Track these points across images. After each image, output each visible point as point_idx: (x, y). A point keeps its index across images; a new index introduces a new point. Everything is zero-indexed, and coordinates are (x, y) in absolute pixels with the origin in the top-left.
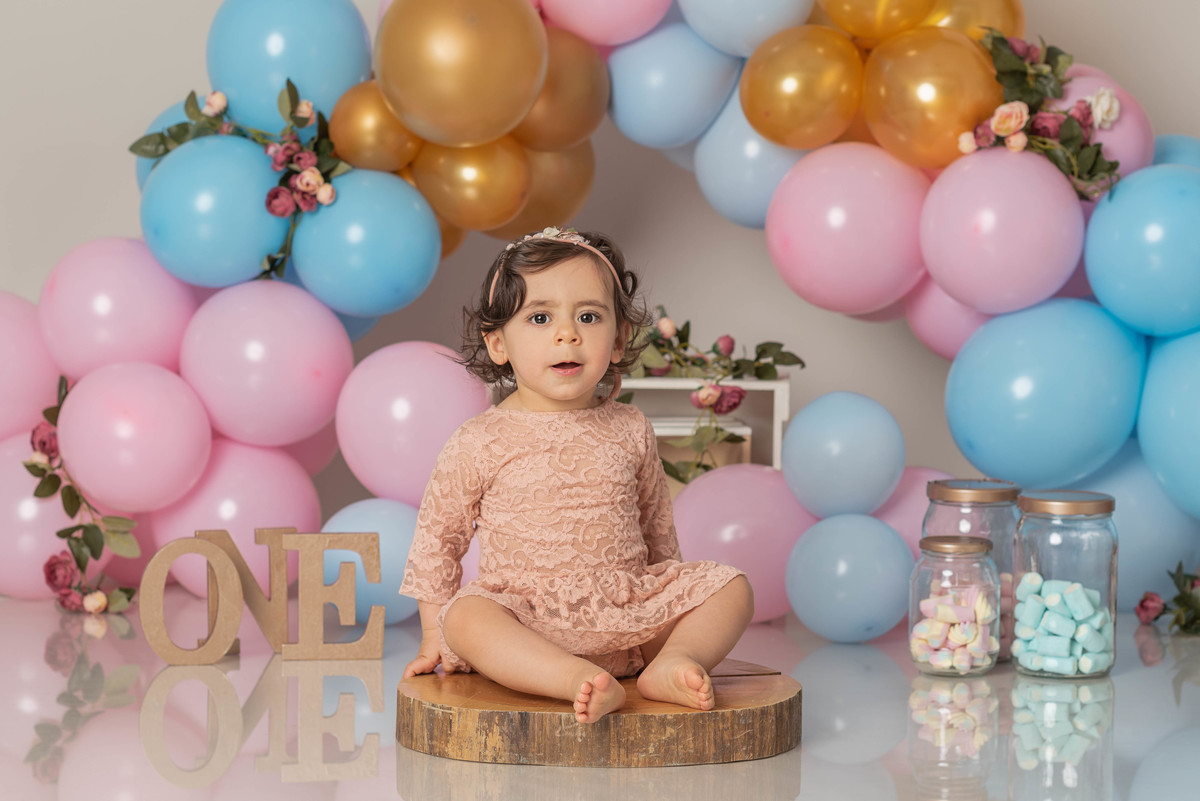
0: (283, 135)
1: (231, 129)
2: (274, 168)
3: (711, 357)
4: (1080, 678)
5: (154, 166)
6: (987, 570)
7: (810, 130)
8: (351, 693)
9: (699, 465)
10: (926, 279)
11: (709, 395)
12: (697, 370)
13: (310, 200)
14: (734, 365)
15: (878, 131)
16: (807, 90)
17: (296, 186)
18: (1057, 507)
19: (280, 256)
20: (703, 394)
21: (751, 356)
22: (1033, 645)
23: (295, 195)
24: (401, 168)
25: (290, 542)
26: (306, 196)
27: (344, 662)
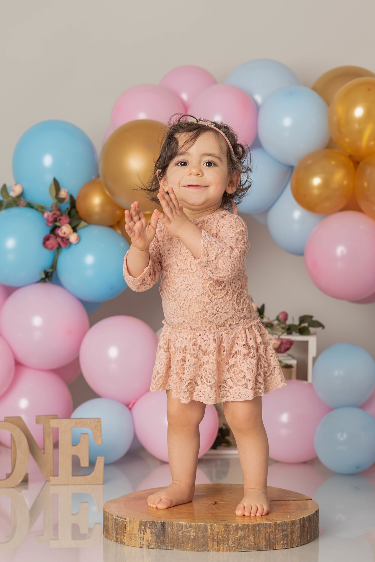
0: (52, 207)
1: (25, 204)
2: (47, 224)
3: (276, 322)
7: (327, 204)
8: (87, 502)
13: (66, 241)
14: (287, 327)
15: (363, 205)
16: (326, 184)
17: (58, 234)
19: (51, 270)
21: (297, 322)
23: (58, 238)
24: (114, 224)
25: (54, 423)
26: (63, 239)
27: (83, 486)
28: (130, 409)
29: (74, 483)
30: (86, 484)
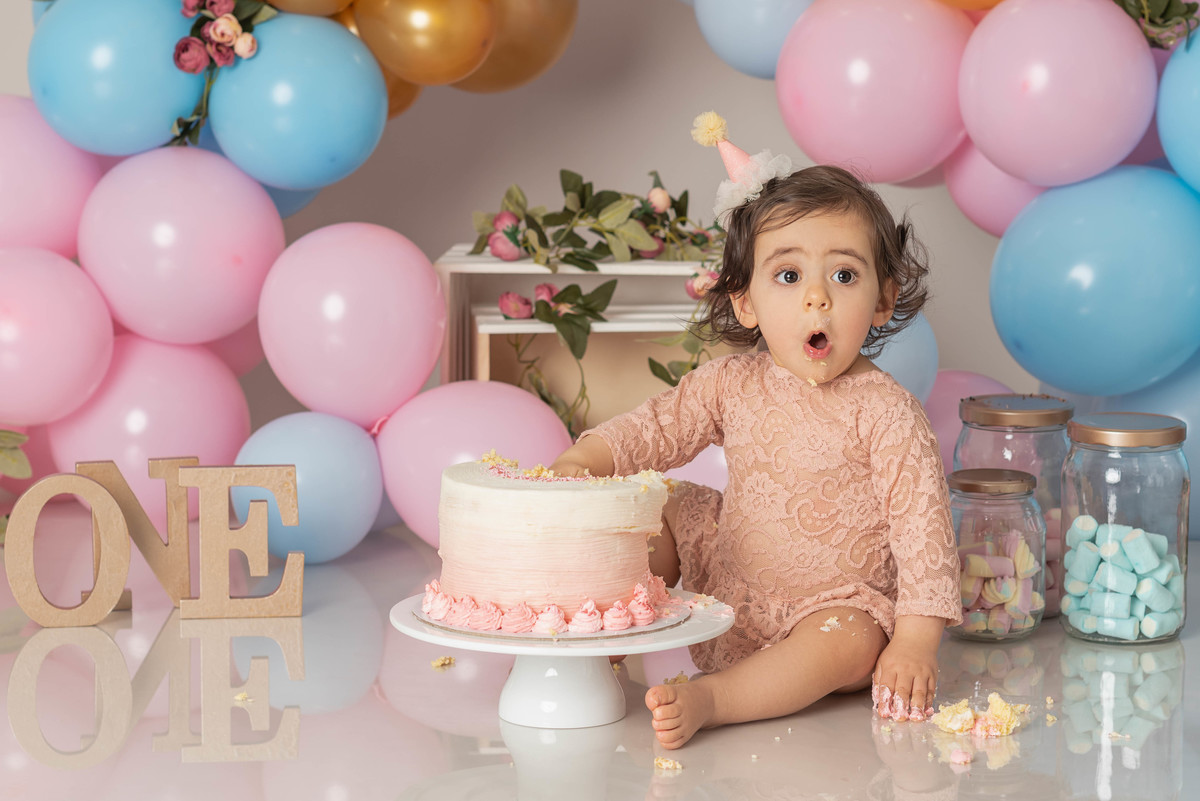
2: (185, 14)
3: (713, 233)
4: (1143, 642)
5: (48, 8)
6: (1029, 513)
8: (266, 657)
10: (967, 144)
11: (706, 283)
12: (696, 250)
13: (227, 53)
17: (209, 38)
18: (1115, 438)
19: (195, 118)
20: (698, 284)
22: (1085, 603)
23: (208, 46)
24: (341, 10)
25: (187, 477)
26: (221, 48)
27: (255, 620)
28: (374, 437)
29: (234, 615)
30: (263, 615)
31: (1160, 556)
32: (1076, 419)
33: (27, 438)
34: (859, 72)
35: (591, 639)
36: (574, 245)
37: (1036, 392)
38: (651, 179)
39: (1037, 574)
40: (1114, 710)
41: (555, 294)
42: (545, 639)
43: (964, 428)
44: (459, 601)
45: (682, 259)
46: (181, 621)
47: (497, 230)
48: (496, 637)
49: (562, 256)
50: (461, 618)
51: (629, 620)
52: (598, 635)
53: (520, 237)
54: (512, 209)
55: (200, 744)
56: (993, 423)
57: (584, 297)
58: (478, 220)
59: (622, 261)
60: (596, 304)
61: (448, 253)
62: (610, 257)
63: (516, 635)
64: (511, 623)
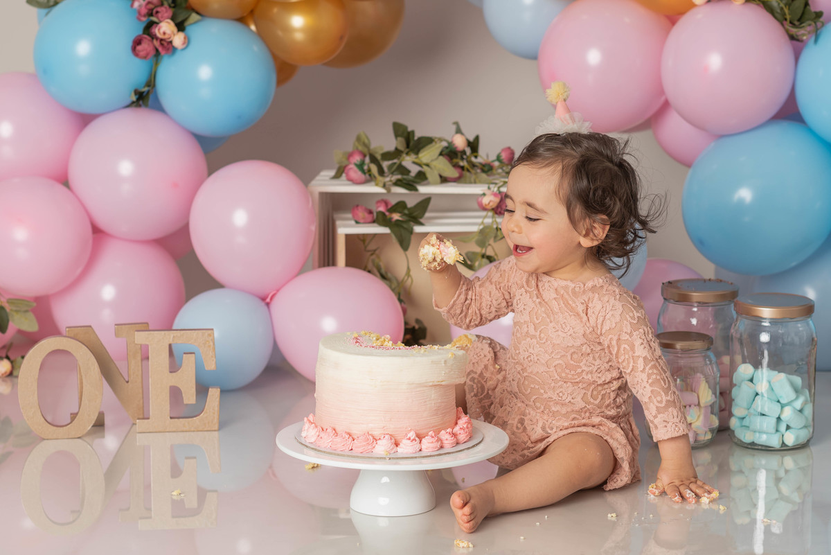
2: (139, 19)
3: (497, 164)
5: (47, 14)
6: (708, 362)
8: (195, 458)
9: (483, 256)
11: (490, 201)
12: (484, 176)
13: (167, 46)
17: (155, 35)
18: (767, 313)
19: (146, 89)
20: (485, 201)
22: (746, 422)
23: (155, 41)
24: (245, 15)
25: (141, 338)
26: (163, 42)
27: (188, 433)
28: (268, 304)
29: (174, 430)
30: (192, 430)
31: (797, 391)
32: (739, 299)
33: (34, 304)
34: (594, 57)
35: (412, 458)
36: (402, 174)
37: (713, 277)
38: (454, 127)
39: (713, 403)
40: (766, 497)
41: (389, 207)
42: (381, 458)
43: (664, 303)
44: (325, 430)
45: (475, 183)
46: (138, 435)
47: (350, 163)
48: (348, 456)
49: (394, 181)
50: (326, 442)
51: (438, 445)
52: (417, 455)
53: (366, 168)
54: (360, 148)
55: (150, 518)
56: (683, 299)
57: (409, 209)
58: (338, 156)
59: (435, 184)
60: (416, 214)
61: (318, 178)
62: (425, 182)
63: (361, 455)
64: (359, 446)
